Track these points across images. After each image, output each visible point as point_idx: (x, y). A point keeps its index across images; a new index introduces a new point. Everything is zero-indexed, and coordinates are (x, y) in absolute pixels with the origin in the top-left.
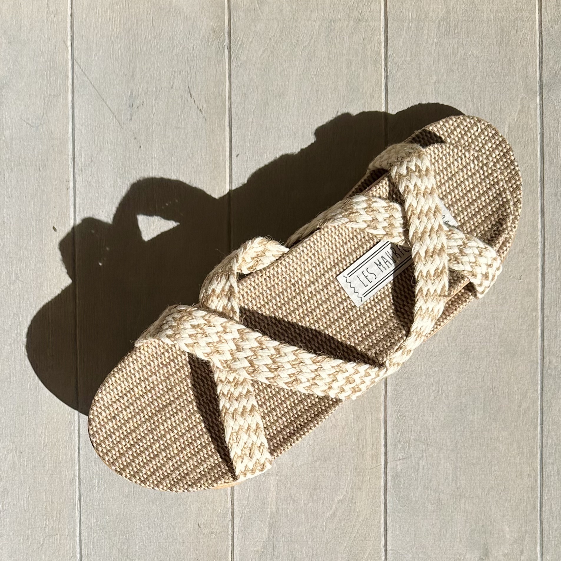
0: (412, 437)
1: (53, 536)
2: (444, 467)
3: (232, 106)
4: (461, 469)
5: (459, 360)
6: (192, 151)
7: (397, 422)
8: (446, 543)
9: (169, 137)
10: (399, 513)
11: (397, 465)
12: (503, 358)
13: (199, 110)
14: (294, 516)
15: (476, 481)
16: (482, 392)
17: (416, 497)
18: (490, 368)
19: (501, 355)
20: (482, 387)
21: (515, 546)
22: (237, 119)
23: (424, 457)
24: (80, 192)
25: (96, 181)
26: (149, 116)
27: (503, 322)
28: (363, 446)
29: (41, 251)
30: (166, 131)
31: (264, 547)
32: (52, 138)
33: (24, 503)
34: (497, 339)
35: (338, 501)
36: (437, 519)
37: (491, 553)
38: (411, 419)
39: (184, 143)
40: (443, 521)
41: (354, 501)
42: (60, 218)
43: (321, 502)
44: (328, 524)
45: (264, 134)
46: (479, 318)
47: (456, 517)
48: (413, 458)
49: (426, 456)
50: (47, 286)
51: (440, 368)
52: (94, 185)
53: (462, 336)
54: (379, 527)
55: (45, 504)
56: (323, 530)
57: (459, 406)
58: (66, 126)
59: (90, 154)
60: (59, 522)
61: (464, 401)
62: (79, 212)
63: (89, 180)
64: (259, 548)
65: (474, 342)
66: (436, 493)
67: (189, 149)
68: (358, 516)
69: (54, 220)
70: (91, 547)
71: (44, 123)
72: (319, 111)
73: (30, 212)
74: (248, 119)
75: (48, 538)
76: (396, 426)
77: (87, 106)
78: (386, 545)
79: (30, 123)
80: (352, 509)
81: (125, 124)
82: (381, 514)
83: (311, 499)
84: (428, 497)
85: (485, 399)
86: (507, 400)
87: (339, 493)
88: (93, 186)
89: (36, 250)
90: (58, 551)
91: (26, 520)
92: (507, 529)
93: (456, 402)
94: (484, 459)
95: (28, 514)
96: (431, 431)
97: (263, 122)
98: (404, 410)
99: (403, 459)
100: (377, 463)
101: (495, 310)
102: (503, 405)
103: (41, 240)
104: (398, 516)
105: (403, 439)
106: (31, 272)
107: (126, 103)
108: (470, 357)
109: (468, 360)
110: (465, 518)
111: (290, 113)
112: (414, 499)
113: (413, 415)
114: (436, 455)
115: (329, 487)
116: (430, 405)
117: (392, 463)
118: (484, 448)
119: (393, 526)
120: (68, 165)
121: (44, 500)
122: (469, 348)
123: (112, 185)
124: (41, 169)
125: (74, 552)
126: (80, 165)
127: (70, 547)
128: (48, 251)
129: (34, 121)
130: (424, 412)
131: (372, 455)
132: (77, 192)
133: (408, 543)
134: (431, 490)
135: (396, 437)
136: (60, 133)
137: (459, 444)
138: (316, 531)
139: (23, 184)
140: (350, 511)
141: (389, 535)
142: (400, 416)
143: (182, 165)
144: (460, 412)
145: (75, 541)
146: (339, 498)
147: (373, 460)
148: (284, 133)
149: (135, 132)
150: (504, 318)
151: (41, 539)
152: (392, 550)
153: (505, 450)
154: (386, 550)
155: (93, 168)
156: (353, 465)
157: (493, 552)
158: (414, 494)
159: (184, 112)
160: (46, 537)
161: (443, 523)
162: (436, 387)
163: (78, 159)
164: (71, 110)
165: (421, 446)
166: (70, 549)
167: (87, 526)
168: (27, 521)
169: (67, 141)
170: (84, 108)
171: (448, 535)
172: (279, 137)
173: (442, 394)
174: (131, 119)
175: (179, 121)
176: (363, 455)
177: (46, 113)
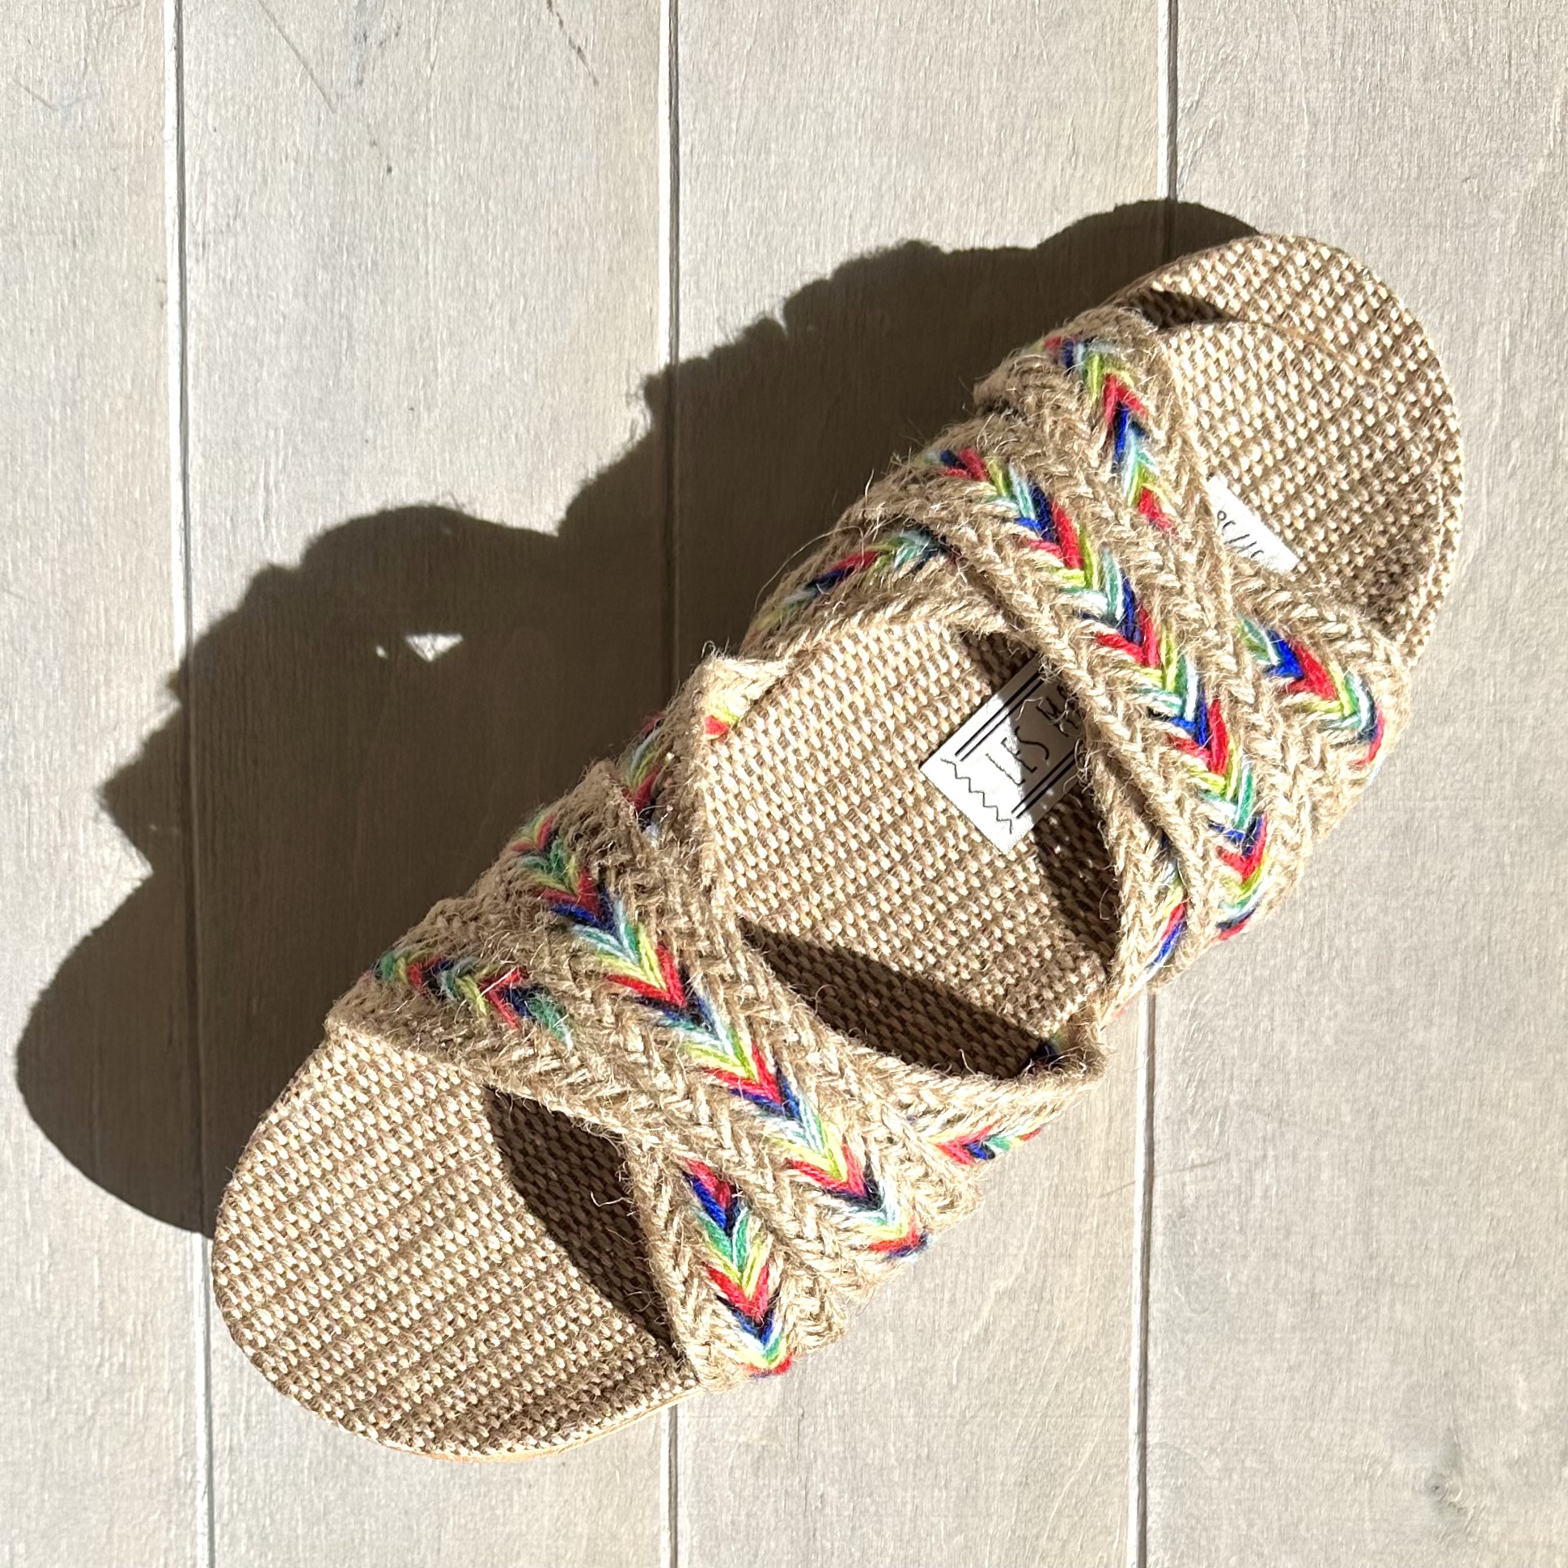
0: (1233, 1099)
1: (123, 1392)
2: (1331, 1192)
3: (681, 39)
4: (1382, 1196)
5: (1387, 853)
6: (552, 182)
7: (1185, 1050)
8: (1330, 1427)
9: (479, 139)
10: (1186, 1331)
11: (1184, 1184)
12: (1525, 849)
13: (574, 52)
14: (864, 1339)
15: (1430, 1236)
16: (1455, 955)
17: (1240, 1283)
18: (1485, 881)
19: (1520, 840)
20: (1457, 941)
21: (1545, 1436)
22: (695, 79)
23: (1270, 1159)
24: (199, 313)
25: (249, 280)
26: (418, 71)
27: (1528, 737)
28: (1081, 1123)
29: (77, 500)
30: (469, 117)
31: (771, 1433)
32: (113, 145)
33: (33, 1290)
34: (1508, 787)
35: (1000, 1296)
36: (1305, 1353)
37: (1469, 1459)
38: (1232, 1041)
39: (527, 153)
40: (1323, 1357)
41: (1047, 1295)
42: (136, 397)
43: (947, 1296)
44: (966, 1364)
45: (781, 128)
46: (1454, 721)
47: (1364, 1345)
48: (1233, 1165)
49: (1276, 1157)
50: (97, 612)
51: (1327, 880)
52: (246, 290)
53: (1398, 780)
54: (1125, 1376)
55: (97, 1296)
56: (950, 1384)
57: (1382, 1000)
58: (158, 104)
59: (231, 193)
60: (141, 1351)
61: (1399, 984)
62: (197, 377)
63: (229, 277)
64: (756, 1436)
65: (1434, 799)
66: (1302, 1271)
67: (542, 175)
68: (1059, 1342)
69: (120, 402)
70: (242, 1426)
71: (89, 97)
72: (957, 52)
73: (45, 380)
74: (730, 80)
75: (108, 1398)
76: (1184, 1062)
77: (221, 41)
78: (1143, 1429)
79: (45, 96)
80: (1043, 1318)
81: (339, 96)
82: (1129, 1333)
83: (915, 1289)
84: (1277, 1283)
85: (1464, 978)
86: (1534, 979)
87: (1001, 1270)
88: (240, 295)
89: (64, 498)
90: (141, 1439)
91: (40, 1342)
92: (1522, 1384)
93: (1374, 987)
94: (1455, 1168)
95: (46, 1323)
96: (1293, 1076)
97: (778, 88)
98: (1209, 1012)
99: (1203, 1165)
100: (1122, 1178)
101: (1504, 696)
102: (1522, 999)
103: (80, 467)
104: (1183, 1342)
105: (1206, 1102)
106: (48, 569)
107: (345, 31)
108: (1421, 844)
109: (1416, 853)
110: (1391, 1350)
111: (864, 61)
112: (1234, 1290)
113: (1237, 1027)
114: (1305, 1154)
115: (972, 1252)
116: (1292, 995)
117: (1168, 1176)
118: (1457, 1132)
119: (1167, 1371)
120: (164, 231)
121: (97, 1282)
122: (1418, 815)
123: (301, 289)
124: (79, 242)
125: (189, 1443)
126: (199, 228)
127: (176, 1427)
128: (99, 500)
129: (56, 88)
130: (1272, 1019)
131: (1107, 1151)
132: (192, 314)
133: (1211, 1426)
134: (1287, 1261)
135: (1184, 1098)
136: (139, 127)
137: (1381, 1120)
138: (929, 1384)
139: (23, 291)
140: (1036, 1327)
141: (1154, 1399)
142: (1198, 1030)
143: (519, 226)
144: (1385, 1019)
145: (189, 1407)
146: (1002, 1285)
147: (1109, 1169)
148: (844, 125)
149: (371, 121)
150: (1530, 721)
151: (89, 1402)
152: (1162, 1445)
153: (1524, 1139)
154: (1143, 1446)
155: (241, 239)
156: (1047, 1184)
157: (1474, 1456)
158: (1234, 1275)
159: (527, 56)
160: (104, 1394)
161: (1323, 1365)
162: (1312, 940)
163: (195, 209)
164: (174, 53)
165: (1260, 1124)
166: (176, 1433)
167: (227, 1362)
168: (46, 1345)
169: (160, 154)
170: (212, 47)
171: (1336, 1402)
172: (829, 139)
173: (1332, 960)
174: (361, 82)
175: (510, 85)
176: (1079, 1151)
177: (95, 65)
